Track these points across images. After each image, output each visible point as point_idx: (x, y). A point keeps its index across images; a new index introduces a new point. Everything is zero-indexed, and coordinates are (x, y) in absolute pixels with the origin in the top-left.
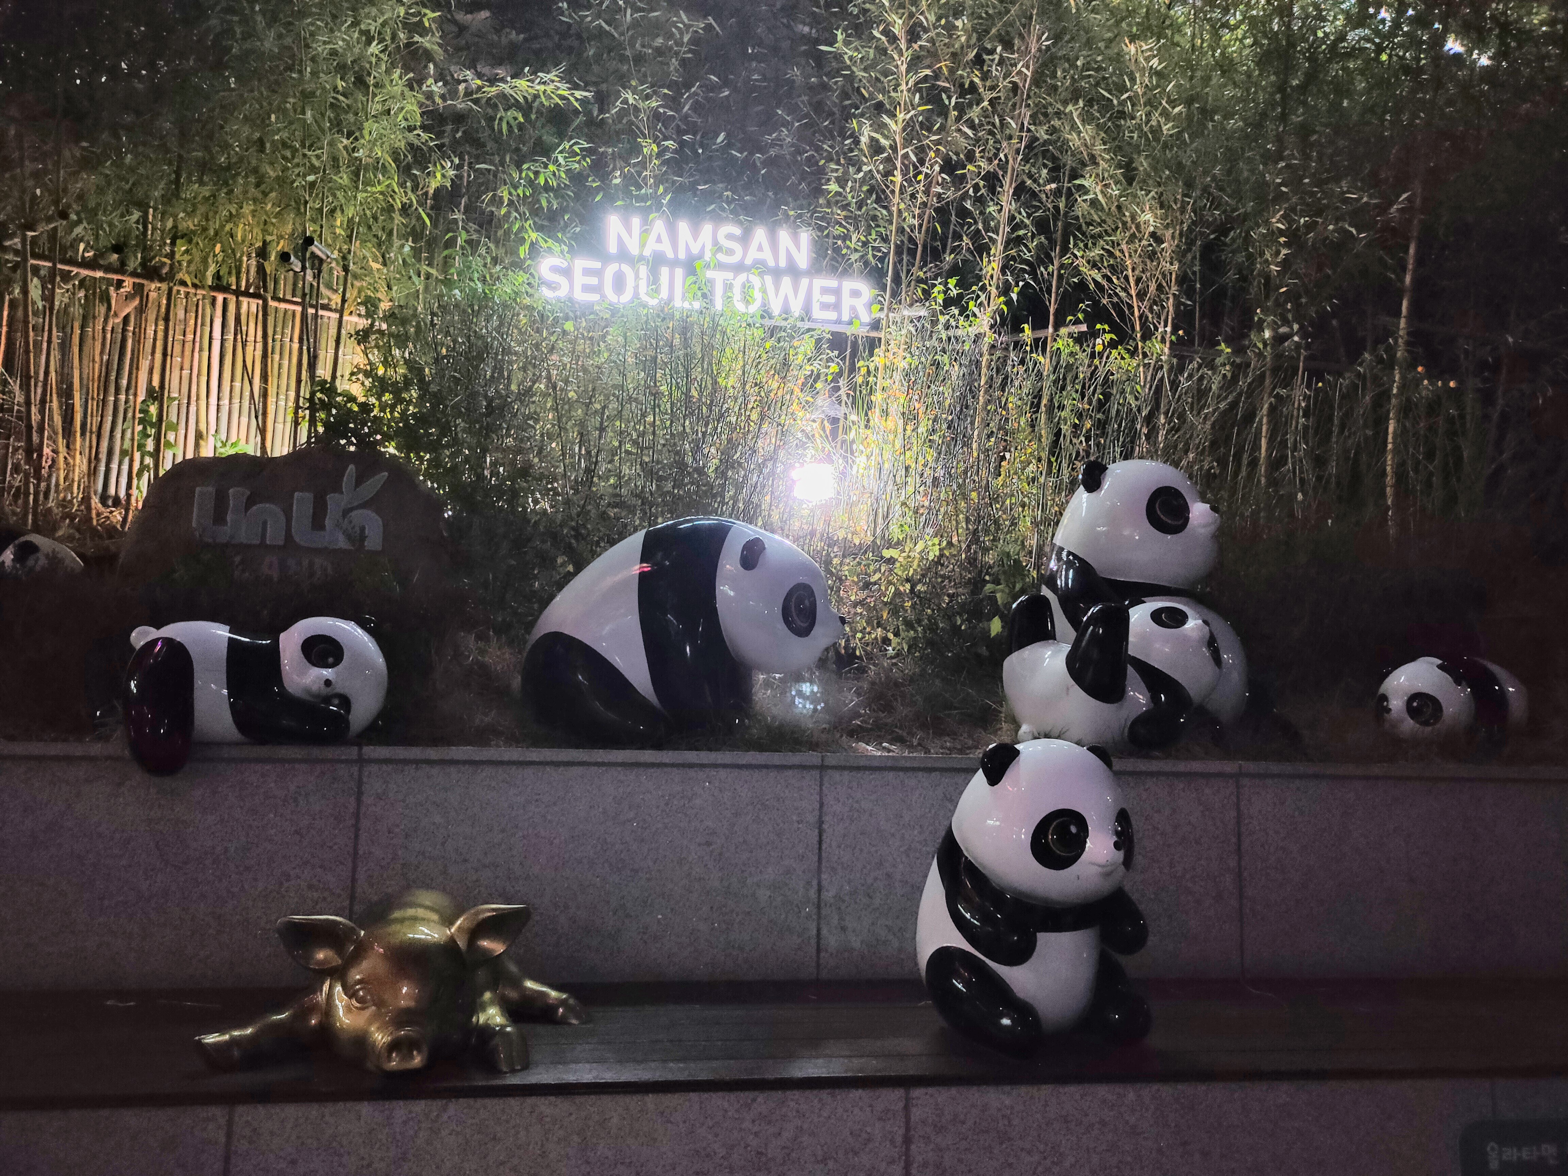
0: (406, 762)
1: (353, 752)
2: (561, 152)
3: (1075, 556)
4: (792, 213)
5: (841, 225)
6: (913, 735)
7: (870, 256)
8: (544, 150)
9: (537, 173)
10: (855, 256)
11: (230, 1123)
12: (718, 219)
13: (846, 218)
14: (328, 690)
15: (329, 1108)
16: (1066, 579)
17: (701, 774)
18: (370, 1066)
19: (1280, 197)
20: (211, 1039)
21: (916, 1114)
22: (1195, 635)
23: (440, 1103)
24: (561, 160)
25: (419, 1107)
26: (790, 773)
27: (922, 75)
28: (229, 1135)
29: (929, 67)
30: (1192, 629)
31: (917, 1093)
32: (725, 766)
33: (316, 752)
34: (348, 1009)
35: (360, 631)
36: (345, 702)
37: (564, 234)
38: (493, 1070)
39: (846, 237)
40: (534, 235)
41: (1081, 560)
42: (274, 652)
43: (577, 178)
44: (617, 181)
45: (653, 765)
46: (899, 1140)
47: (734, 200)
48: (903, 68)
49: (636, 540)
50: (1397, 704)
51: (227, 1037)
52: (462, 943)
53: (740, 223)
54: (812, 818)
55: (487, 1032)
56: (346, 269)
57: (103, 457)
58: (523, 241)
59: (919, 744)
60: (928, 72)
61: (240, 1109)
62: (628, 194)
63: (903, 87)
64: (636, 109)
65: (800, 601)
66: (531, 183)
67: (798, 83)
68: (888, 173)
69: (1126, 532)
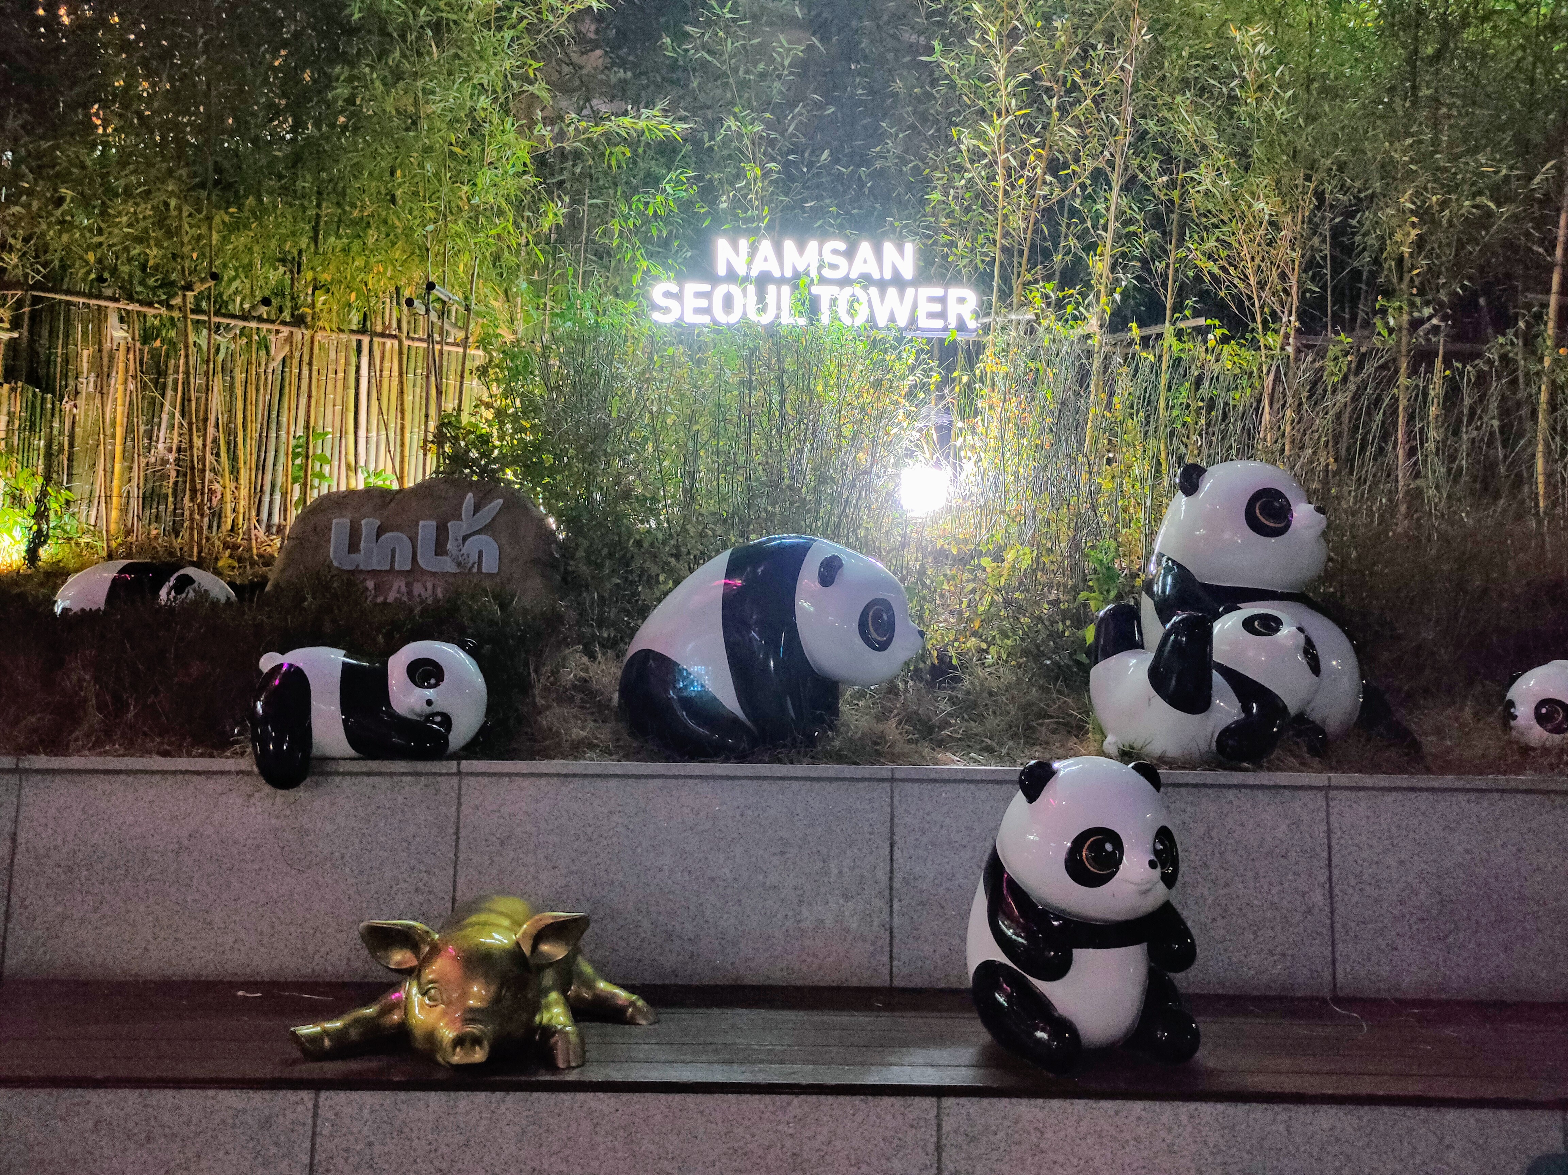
0: (501, 775)
1: (452, 766)
2: (669, 182)
3: (1174, 562)
4: (897, 224)
5: (947, 233)
6: (1001, 744)
7: (978, 261)
8: (652, 181)
9: (647, 204)
10: (962, 263)
11: (316, 1106)
12: (824, 235)
13: (952, 225)
14: (428, 710)
15: (402, 1095)
16: (1164, 585)
17: (775, 787)
18: (439, 1058)
19: (1410, 176)
20: (306, 1030)
21: (948, 1124)
22: (1290, 643)
23: (498, 1095)
24: (669, 190)
25: (481, 1097)
26: (861, 785)
27: (1020, 79)
28: (315, 1115)
29: (1026, 70)
30: (1286, 636)
31: (948, 1102)
32: (797, 779)
33: (420, 766)
34: (422, 1006)
35: (462, 654)
36: (447, 721)
37: (675, 260)
38: (552, 1067)
39: (952, 244)
40: (645, 264)
41: (1179, 566)
42: (382, 676)
43: (686, 206)
44: (724, 205)
45: (728, 778)
46: (931, 1147)
47: (839, 215)
48: (1001, 73)
49: (722, 560)
50: (1524, 712)
51: (319, 1029)
52: (527, 949)
53: (846, 238)
54: (885, 830)
55: (548, 1031)
56: (468, 308)
57: (267, 488)
58: (634, 270)
59: (1008, 754)
60: (1026, 75)
61: (324, 1095)
62: (736, 217)
63: (1003, 92)
64: (740, 136)
65: (877, 616)
66: (642, 214)
67: (901, 95)
68: (991, 178)
69: (1227, 535)
